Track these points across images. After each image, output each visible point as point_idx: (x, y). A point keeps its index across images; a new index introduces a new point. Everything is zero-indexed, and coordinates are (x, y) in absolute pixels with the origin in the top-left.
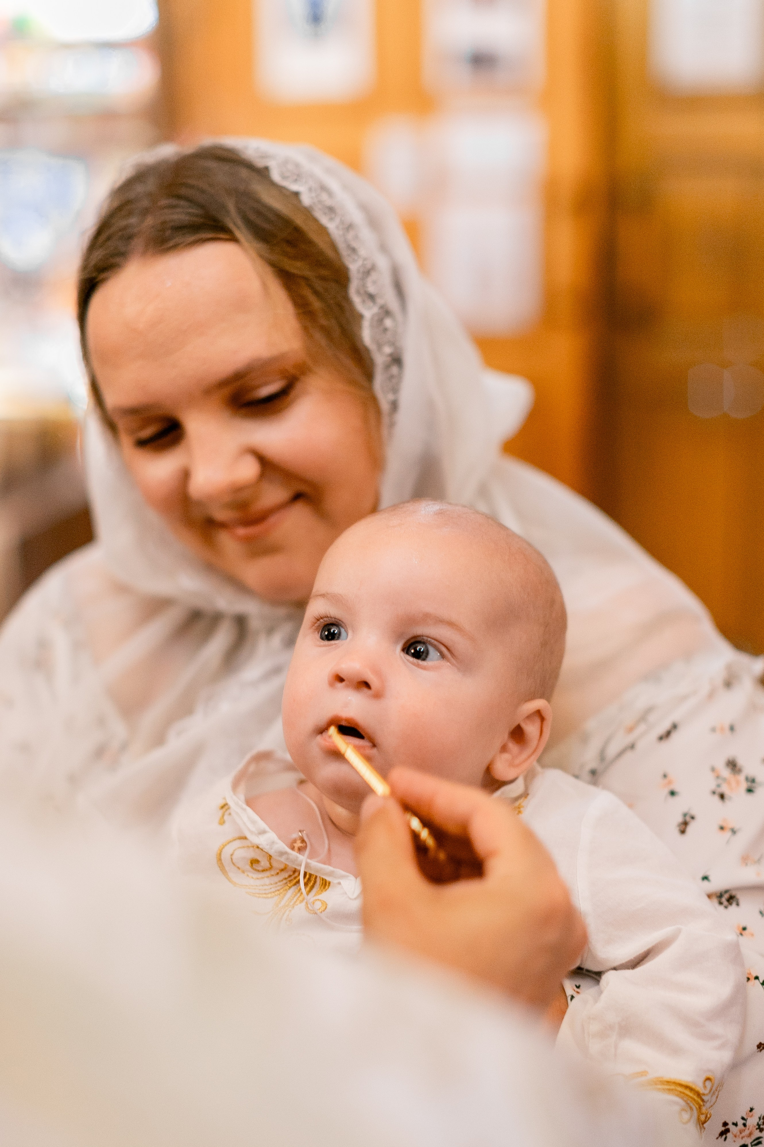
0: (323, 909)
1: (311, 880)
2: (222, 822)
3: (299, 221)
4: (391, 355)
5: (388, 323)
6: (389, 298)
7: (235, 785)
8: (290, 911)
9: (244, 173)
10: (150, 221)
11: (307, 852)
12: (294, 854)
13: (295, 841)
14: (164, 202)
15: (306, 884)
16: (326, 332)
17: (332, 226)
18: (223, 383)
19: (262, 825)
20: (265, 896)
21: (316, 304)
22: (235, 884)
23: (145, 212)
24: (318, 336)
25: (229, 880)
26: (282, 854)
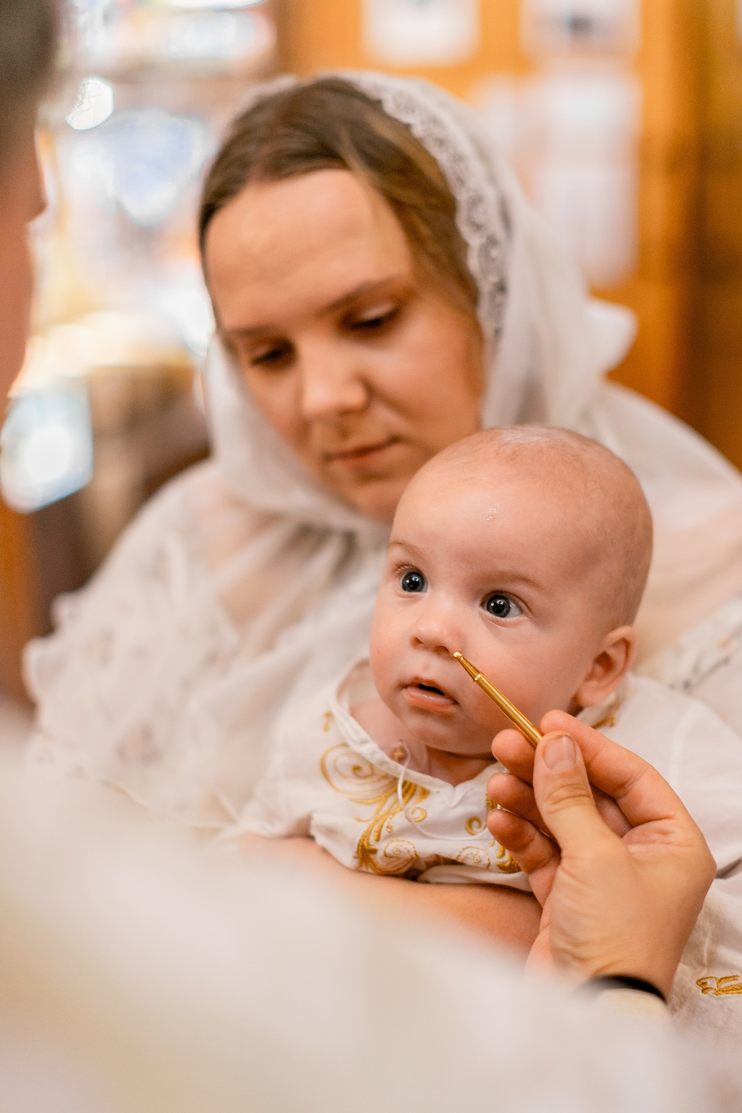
0: (420, 819)
1: (409, 789)
2: (326, 729)
3: (410, 150)
4: (495, 285)
5: (494, 252)
6: (496, 227)
7: (340, 693)
8: (391, 818)
9: (358, 104)
10: (267, 150)
11: (407, 763)
12: (394, 764)
13: (395, 751)
14: (282, 131)
15: (404, 795)
16: (434, 258)
17: (442, 157)
18: (334, 306)
19: (364, 735)
20: (366, 801)
21: (425, 231)
22: (337, 790)
23: (263, 140)
24: (426, 262)
25: (332, 785)
26: (382, 763)
